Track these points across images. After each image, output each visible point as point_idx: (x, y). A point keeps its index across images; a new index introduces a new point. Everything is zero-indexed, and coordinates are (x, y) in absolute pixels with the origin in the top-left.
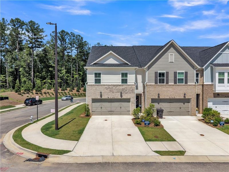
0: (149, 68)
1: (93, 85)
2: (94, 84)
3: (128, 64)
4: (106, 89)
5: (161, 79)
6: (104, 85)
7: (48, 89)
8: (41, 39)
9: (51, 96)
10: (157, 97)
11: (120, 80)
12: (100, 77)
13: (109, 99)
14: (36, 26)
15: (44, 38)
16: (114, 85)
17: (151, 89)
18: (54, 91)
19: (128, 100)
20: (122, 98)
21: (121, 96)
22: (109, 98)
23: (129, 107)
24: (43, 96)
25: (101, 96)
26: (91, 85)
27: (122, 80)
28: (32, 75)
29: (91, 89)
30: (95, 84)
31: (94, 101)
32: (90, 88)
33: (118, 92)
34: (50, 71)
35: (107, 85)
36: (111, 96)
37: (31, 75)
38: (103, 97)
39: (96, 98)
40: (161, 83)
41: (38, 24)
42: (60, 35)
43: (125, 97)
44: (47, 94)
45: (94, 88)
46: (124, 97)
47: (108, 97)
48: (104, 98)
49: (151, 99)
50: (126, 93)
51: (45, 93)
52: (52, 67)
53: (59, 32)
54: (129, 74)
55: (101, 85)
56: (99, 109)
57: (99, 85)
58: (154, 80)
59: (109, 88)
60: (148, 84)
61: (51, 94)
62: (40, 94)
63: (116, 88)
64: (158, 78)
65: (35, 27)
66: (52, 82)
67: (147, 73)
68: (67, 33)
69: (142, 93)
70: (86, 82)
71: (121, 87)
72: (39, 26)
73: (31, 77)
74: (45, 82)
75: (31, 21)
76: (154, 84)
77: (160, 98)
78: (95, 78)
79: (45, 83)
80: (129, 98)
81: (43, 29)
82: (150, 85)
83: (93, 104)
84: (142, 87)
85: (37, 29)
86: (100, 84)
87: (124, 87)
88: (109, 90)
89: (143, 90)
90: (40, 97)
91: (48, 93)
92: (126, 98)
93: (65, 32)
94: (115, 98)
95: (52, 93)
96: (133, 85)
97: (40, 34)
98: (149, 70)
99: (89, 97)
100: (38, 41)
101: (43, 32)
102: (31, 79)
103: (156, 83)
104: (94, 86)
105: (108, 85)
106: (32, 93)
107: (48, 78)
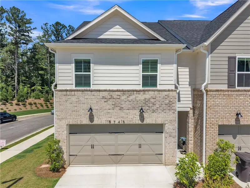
0: (214, 46)
1: (71, 91)
2: (73, 87)
3: (158, 40)
4: (103, 100)
5: (243, 74)
6: (99, 91)
7: (36, 99)
8: (28, 33)
9: (38, 108)
10: (233, 122)
11: (137, 79)
12: (88, 69)
13: (112, 124)
14: (21, 14)
15: (31, 31)
16: (123, 91)
17: (218, 101)
18: (44, 101)
19: (158, 129)
20: (145, 122)
21: (142, 118)
22: (112, 122)
23: (161, 144)
24: (26, 109)
25: (91, 118)
26: (66, 91)
27: (144, 77)
28: (16, 81)
29: (66, 101)
30: (77, 88)
31: (74, 129)
32: (64, 98)
33: (134, 108)
34: (40, 74)
35: (105, 91)
36: (116, 118)
37: (14, 80)
38: (96, 121)
39: (79, 123)
40: (242, 86)
41: (23, 11)
42: (54, 27)
43: (150, 119)
44: (34, 106)
45: (74, 99)
46: (148, 121)
47: (110, 122)
48: (99, 123)
49: (220, 126)
50: (154, 111)
51: (30, 104)
52: (42, 69)
53: (53, 24)
54: (162, 64)
55: (91, 91)
56: (87, 151)
57: (86, 91)
58: (227, 78)
59: (112, 97)
60: (210, 87)
61: (39, 106)
62: (23, 105)
63: (129, 99)
64: (237, 73)
65: (20, 16)
66: (42, 89)
67: (208, 61)
68: (64, 27)
69: (189, 109)
70: (54, 84)
71: (141, 97)
72: (25, 15)
73: (15, 82)
74: (34, 89)
75: (14, 7)
76: (225, 87)
77: (242, 123)
78: (76, 72)
79: (33, 91)
80: (160, 123)
81: (31, 20)
82: (217, 91)
83: (73, 137)
84: (190, 96)
85: (22, 19)
86: (88, 88)
87: (148, 96)
88: (110, 102)
89: (191, 102)
90: (21, 109)
91: (35, 104)
92: (154, 123)
93: (60, 24)
94: (126, 122)
95: (41, 104)
96: (172, 91)
97: (27, 25)
98: (215, 51)
99: (60, 120)
100: (23, 35)
101: (30, 23)
102: (15, 85)
103: (231, 85)
104: (73, 93)
105: (110, 91)
106: (10, 104)
107: (38, 84)
